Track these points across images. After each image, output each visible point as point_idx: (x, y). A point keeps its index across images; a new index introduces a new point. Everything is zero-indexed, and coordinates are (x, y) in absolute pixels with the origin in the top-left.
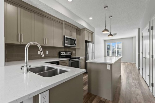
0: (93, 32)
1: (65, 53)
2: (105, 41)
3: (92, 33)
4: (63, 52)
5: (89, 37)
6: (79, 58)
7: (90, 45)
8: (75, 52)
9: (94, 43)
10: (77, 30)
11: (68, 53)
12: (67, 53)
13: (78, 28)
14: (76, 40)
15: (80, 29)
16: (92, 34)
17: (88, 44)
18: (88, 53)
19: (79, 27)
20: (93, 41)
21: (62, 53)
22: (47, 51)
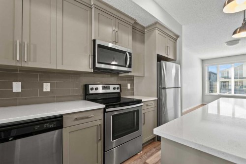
0: (178, 37)
1: (104, 88)
2: (203, 61)
3: (176, 38)
4: (95, 87)
5: (167, 48)
6: (140, 101)
7: (170, 69)
8: (132, 85)
9: (180, 63)
10: (133, 28)
11: (112, 87)
12: (108, 88)
13: (136, 23)
14: (130, 54)
15: (144, 28)
16: (176, 40)
17: (163, 63)
18: (164, 88)
19: (139, 21)
20: (177, 59)
21: (92, 89)
22: (45, 84)
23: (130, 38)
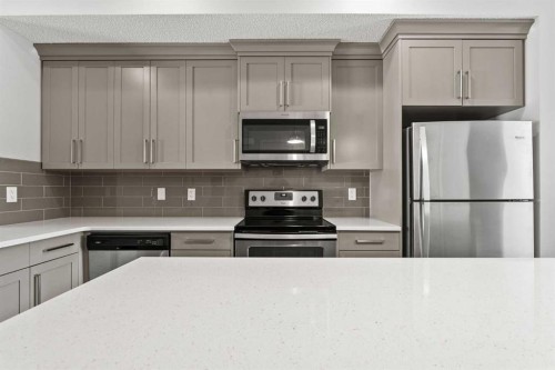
1: (278, 197)
8: (364, 192)
10: (336, 59)
12: (289, 197)
13: (341, 45)
17: (420, 129)
18: (422, 201)
21: (255, 199)
22: (189, 190)
23: (327, 84)
